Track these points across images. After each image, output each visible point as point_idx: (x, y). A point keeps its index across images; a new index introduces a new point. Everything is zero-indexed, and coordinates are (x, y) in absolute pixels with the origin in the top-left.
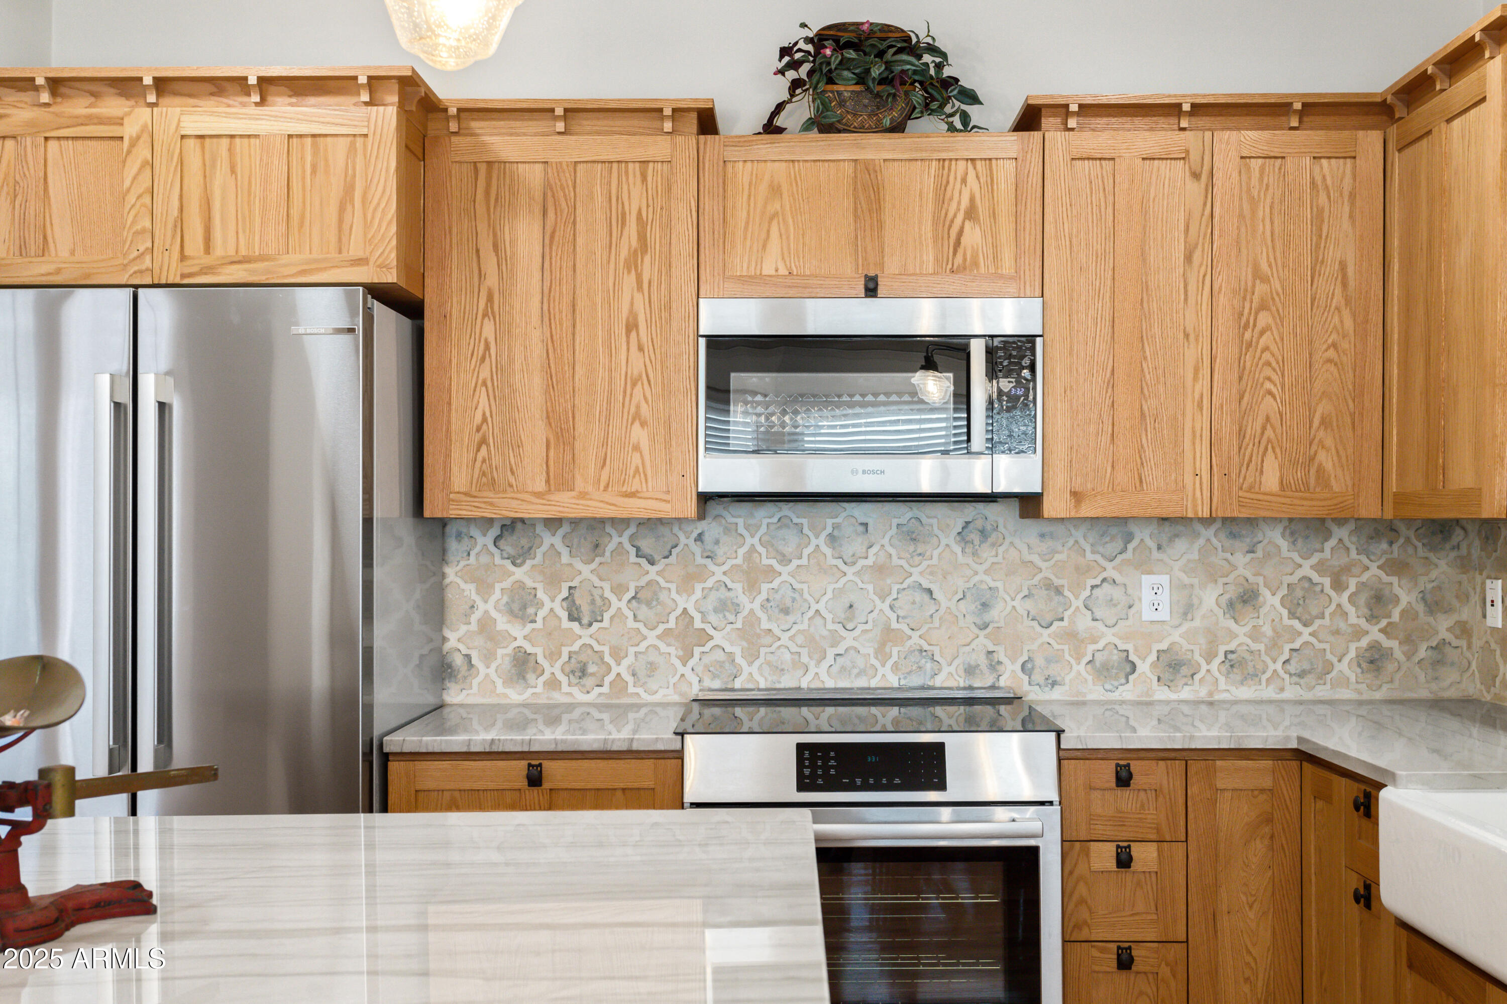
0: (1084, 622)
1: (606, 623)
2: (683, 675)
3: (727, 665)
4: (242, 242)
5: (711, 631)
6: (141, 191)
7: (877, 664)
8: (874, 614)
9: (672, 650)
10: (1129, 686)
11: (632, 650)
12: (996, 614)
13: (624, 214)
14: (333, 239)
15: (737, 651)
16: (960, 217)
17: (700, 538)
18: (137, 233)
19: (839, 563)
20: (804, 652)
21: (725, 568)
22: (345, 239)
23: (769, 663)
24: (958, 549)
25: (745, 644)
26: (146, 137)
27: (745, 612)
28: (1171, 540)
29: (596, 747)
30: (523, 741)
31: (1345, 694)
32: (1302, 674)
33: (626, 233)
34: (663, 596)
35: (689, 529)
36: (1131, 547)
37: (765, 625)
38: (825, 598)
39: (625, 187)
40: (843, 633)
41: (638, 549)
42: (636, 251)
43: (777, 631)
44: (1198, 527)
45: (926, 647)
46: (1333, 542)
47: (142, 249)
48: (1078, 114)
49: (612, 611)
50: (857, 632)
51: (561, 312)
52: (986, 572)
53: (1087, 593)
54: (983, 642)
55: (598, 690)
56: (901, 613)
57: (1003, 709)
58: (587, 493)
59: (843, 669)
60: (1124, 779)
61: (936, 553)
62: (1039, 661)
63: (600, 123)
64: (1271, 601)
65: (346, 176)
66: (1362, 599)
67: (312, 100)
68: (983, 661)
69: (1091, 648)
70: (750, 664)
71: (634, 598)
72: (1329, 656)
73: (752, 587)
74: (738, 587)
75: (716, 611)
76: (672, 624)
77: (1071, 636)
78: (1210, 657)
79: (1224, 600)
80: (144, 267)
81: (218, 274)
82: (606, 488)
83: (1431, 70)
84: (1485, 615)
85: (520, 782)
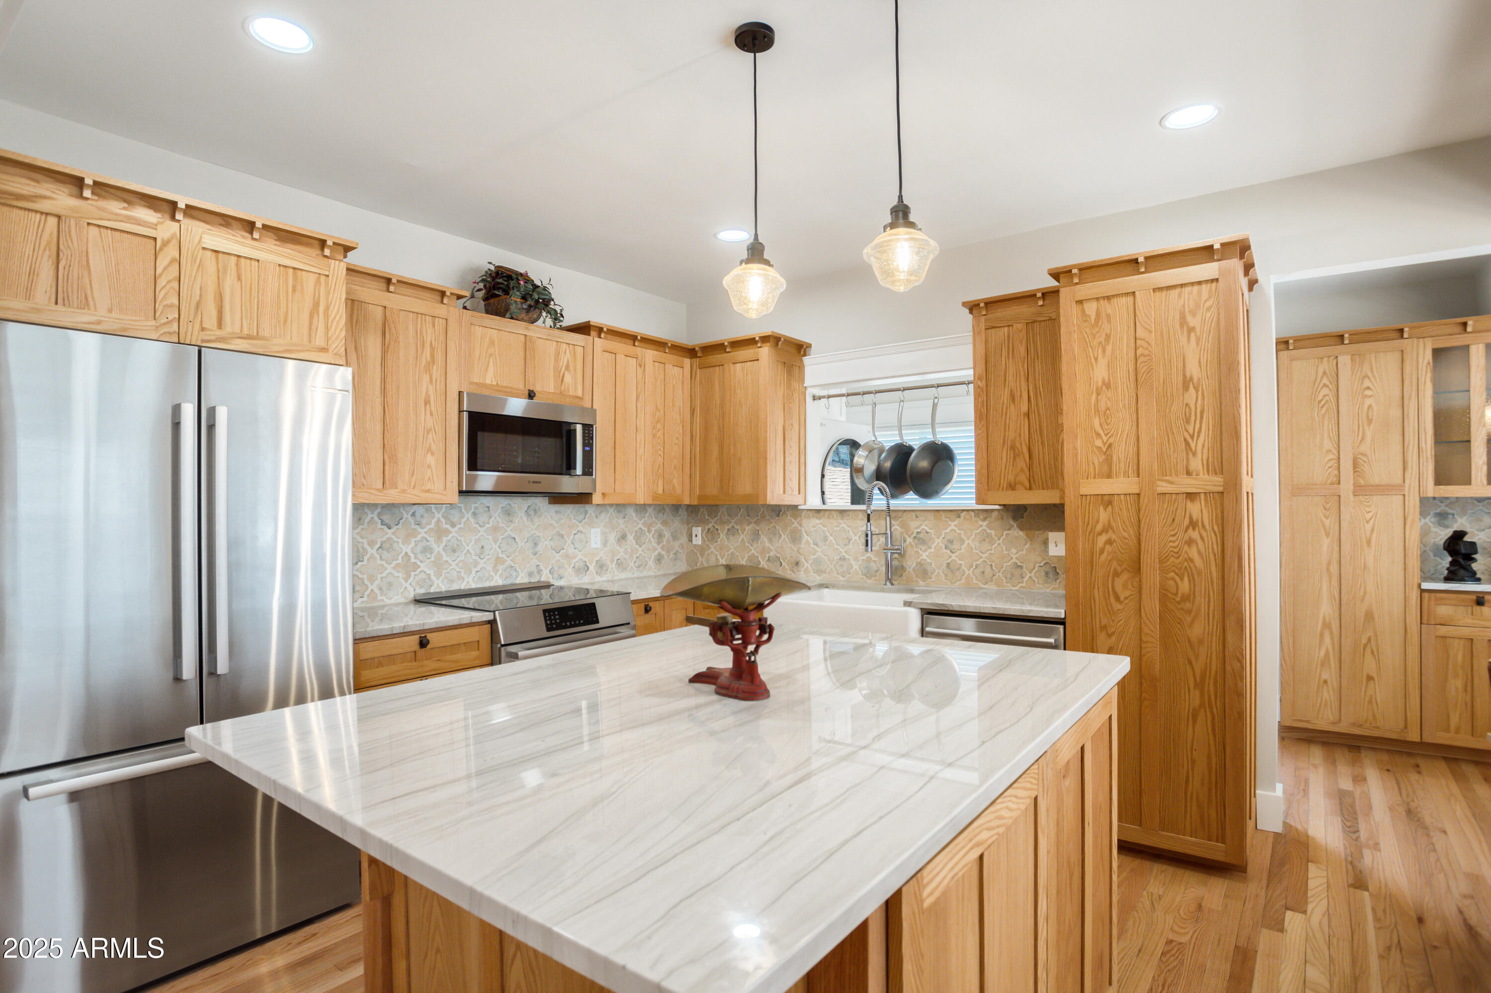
0: (571, 550)
1: (365, 562)
2: (406, 588)
3: (427, 580)
4: (245, 325)
5: (419, 563)
6: (171, 278)
7: (493, 574)
8: (492, 551)
9: (400, 575)
10: (586, 577)
11: (379, 576)
12: (540, 548)
13: (423, 342)
14: (306, 332)
15: (431, 572)
16: (563, 369)
17: (413, 514)
18: (166, 306)
19: (477, 526)
20: (462, 571)
21: (426, 530)
22: (313, 335)
23: (446, 578)
24: (525, 519)
25: (435, 569)
26: (175, 242)
27: (436, 552)
28: (600, 513)
29: (456, 623)
30: (420, 624)
31: (651, 573)
32: (639, 567)
33: (424, 352)
34: (395, 545)
35: (408, 509)
36: (587, 517)
37: (445, 558)
38: (471, 544)
39: (424, 328)
40: (479, 560)
41: (382, 521)
42: (429, 363)
43: (450, 562)
44: (608, 507)
45: (513, 565)
46: (648, 514)
47: (170, 318)
48: (605, 333)
49: (368, 555)
50: (485, 559)
51: (392, 390)
52: (536, 529)
53: (572, 537)
54: (535, 561)
55: (361, 600)
56: (503, 549)
57: (543, 591)
58: (405, 490)
59: (479, 578)
60: (647, 610)
61: (517, 520)
62: (556, 568)
63: (409, 290)
64: (630, 538)
65: (314, 297)
66: (656, 537)
67: (290, 246)
68: (535, 570)
69: (574, 561)
70: (438, 579)
71: (380, 547)
72: (647, 559)
73: (439, 539)
74: (432, 539)
75: (421, 552)
76: (400, 561)
77: (567, 556)
78: (612, 562)
79: (616, 538)
80: (172, 330)
81: (228, 343)
82: (414, 487)
83: (726, 344)
84: (691, 541)
85: (416, 647)
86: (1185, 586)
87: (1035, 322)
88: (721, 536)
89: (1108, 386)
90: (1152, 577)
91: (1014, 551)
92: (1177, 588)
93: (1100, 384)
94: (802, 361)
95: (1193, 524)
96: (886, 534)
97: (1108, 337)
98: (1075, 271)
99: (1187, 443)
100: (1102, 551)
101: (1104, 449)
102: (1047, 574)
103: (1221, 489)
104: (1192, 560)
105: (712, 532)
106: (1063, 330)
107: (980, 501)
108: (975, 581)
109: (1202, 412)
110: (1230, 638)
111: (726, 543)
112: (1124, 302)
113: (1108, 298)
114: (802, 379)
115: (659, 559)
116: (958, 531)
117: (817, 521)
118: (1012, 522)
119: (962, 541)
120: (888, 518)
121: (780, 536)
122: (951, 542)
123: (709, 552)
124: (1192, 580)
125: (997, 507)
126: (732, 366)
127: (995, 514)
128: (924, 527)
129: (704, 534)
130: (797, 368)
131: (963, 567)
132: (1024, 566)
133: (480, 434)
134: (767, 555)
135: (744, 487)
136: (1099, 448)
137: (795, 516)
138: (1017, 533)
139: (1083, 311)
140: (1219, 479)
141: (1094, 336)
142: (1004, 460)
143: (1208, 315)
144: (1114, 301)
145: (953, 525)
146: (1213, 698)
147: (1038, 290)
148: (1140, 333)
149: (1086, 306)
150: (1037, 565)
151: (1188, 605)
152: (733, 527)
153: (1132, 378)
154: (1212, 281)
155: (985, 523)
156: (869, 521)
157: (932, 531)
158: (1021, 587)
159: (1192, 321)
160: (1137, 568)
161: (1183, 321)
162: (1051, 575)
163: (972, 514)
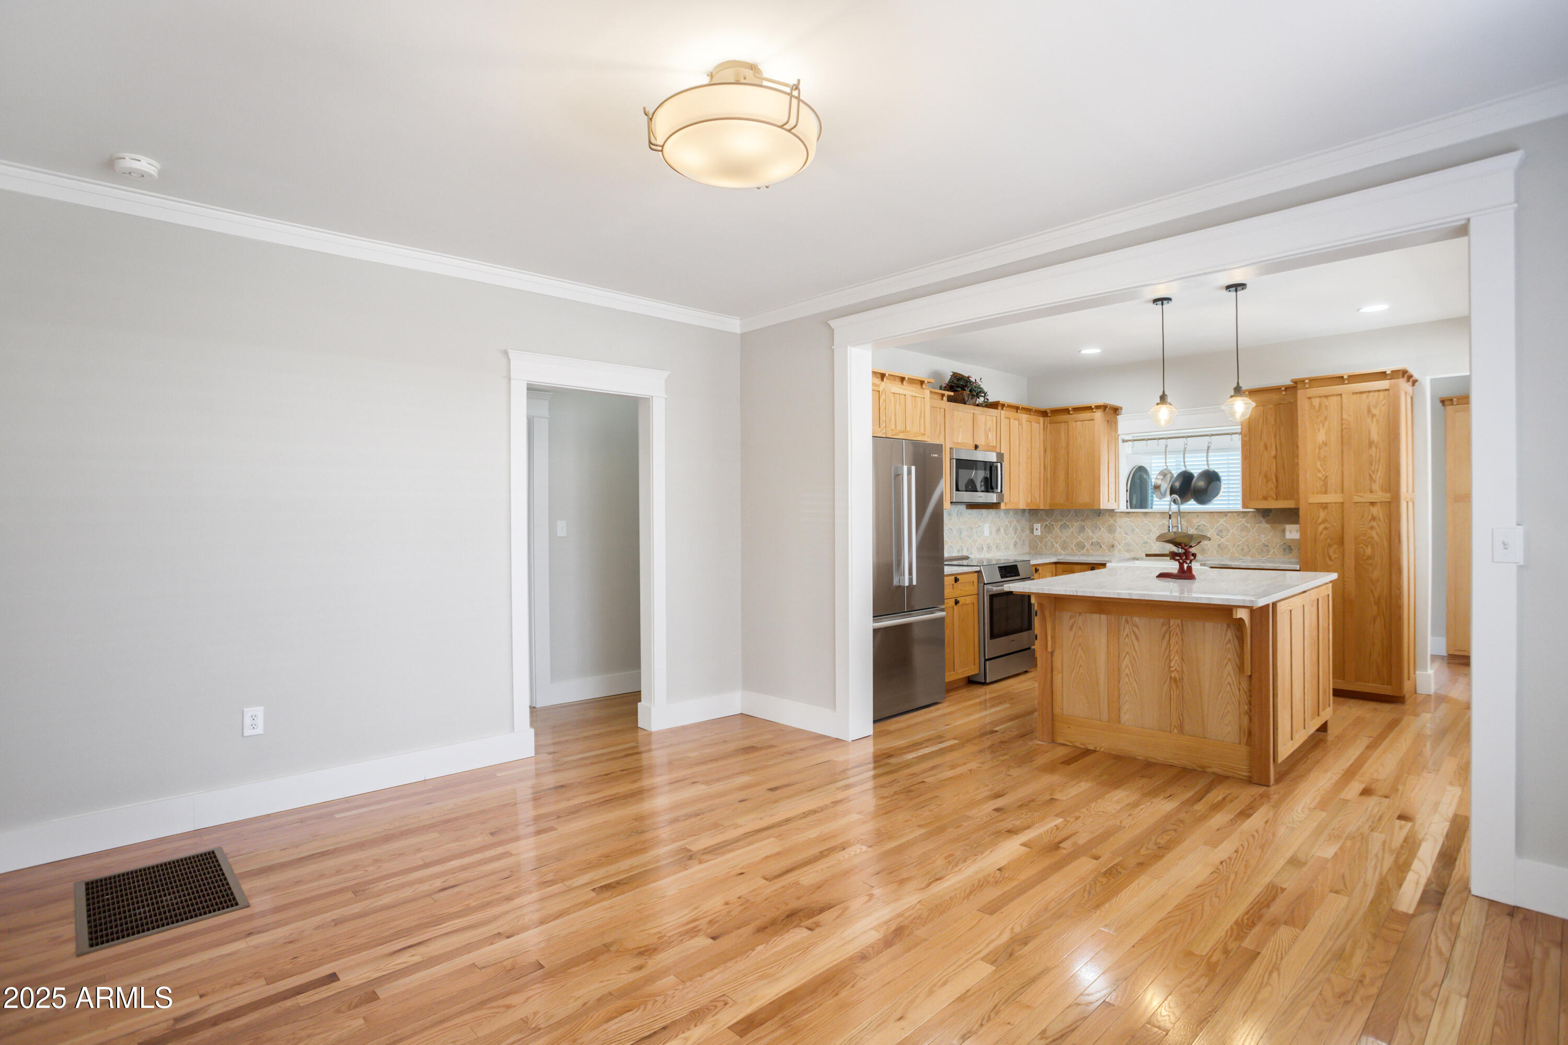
0: (976, 537)
12: (962, 535)
14: (918, 427)
16: (989, 430)
29: (966, 571)
36: (983, 517)
42: (939, 433)
44: (993, 512)
46: (1020, 516)
48: (1006, 406)
53: (976, 529)
60: (1036, 570)
65: (921, 409)
66: (1014, 530)
67: (913, 386)
69: (977, 543)
77: (974, 540)
83: (1070, 409)
84: (1033, 533)
85: (954, 582)
86: (1369, 551)
87: (1280, 404)
88: (1056, 529)
89: (1325, 444)
90: (1350, 546)
91: (1263, 536)
92: (1365, 553)
93: (1321, 442)
94: (1116, 419)
95: (1373, 518)
96: (1178, 527)
97: (1326, 418)
98: (1307, 381)
99: (1371, 476)
100: (1321, 533)
101: (1323, 479)
102: (1284, 549)
103: (1389, 500)
104: (1373, 538)
105: (1049, 527)
106: (1299, 413)
107: (1244, 506)
108: (1237, 555)
109: (1379, 460)
110: (1394, 577)
111: (1060, 534)
112: (1334, 400)
113: (1326, 397)
114: (1116, 430)
115: (1015, 544)
116: (1226, 525)
117: (1127, 519)
118: (1261, 519)
119: (1228, 531)
120: (1179, 517)
121: (1100, 529)
122: (1221, 531)
123: (1046, 539)
124: (1373, 547)
125: (1252, 510)
126: (1074, 423)
127: (1251, 514)
128: (1202, 522)
129: (1042, 528)
130: (1114, 424)
131: (1229, 547)
132: (1270, 545)
133: (960, 470)
134: (1091, 541)
135: (1083, 498)
136: (1320, 478)
137: (1112, 516)
138: (1265, 525)
139: (1311, 404)
140: (1388, 495)
141: (1318, 417)
142: (1260, 483)
143: (1384, 408)
144: (1330, 398)
145: (1222, 521)
146: (1384, 610)
147: (1283, 386)
148: (1345, 416)
149: (1313, 400)
150: (1278, 544)
151: (1370, 562)
152: (1065, 523)
153: (1340, 441)
154: (1386, 390)
155: (1244, 520)
156: (1170, 518)
157: (1208, 525)
158: (1268, 558)
159: (1375, 411)
160: (1341, 541)
161: (1369, 411)
162: (1287, 550)
163: (1235, 514)
